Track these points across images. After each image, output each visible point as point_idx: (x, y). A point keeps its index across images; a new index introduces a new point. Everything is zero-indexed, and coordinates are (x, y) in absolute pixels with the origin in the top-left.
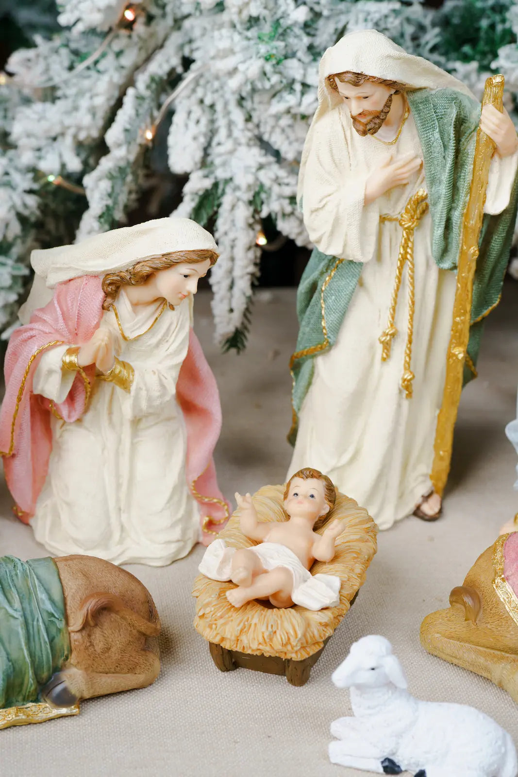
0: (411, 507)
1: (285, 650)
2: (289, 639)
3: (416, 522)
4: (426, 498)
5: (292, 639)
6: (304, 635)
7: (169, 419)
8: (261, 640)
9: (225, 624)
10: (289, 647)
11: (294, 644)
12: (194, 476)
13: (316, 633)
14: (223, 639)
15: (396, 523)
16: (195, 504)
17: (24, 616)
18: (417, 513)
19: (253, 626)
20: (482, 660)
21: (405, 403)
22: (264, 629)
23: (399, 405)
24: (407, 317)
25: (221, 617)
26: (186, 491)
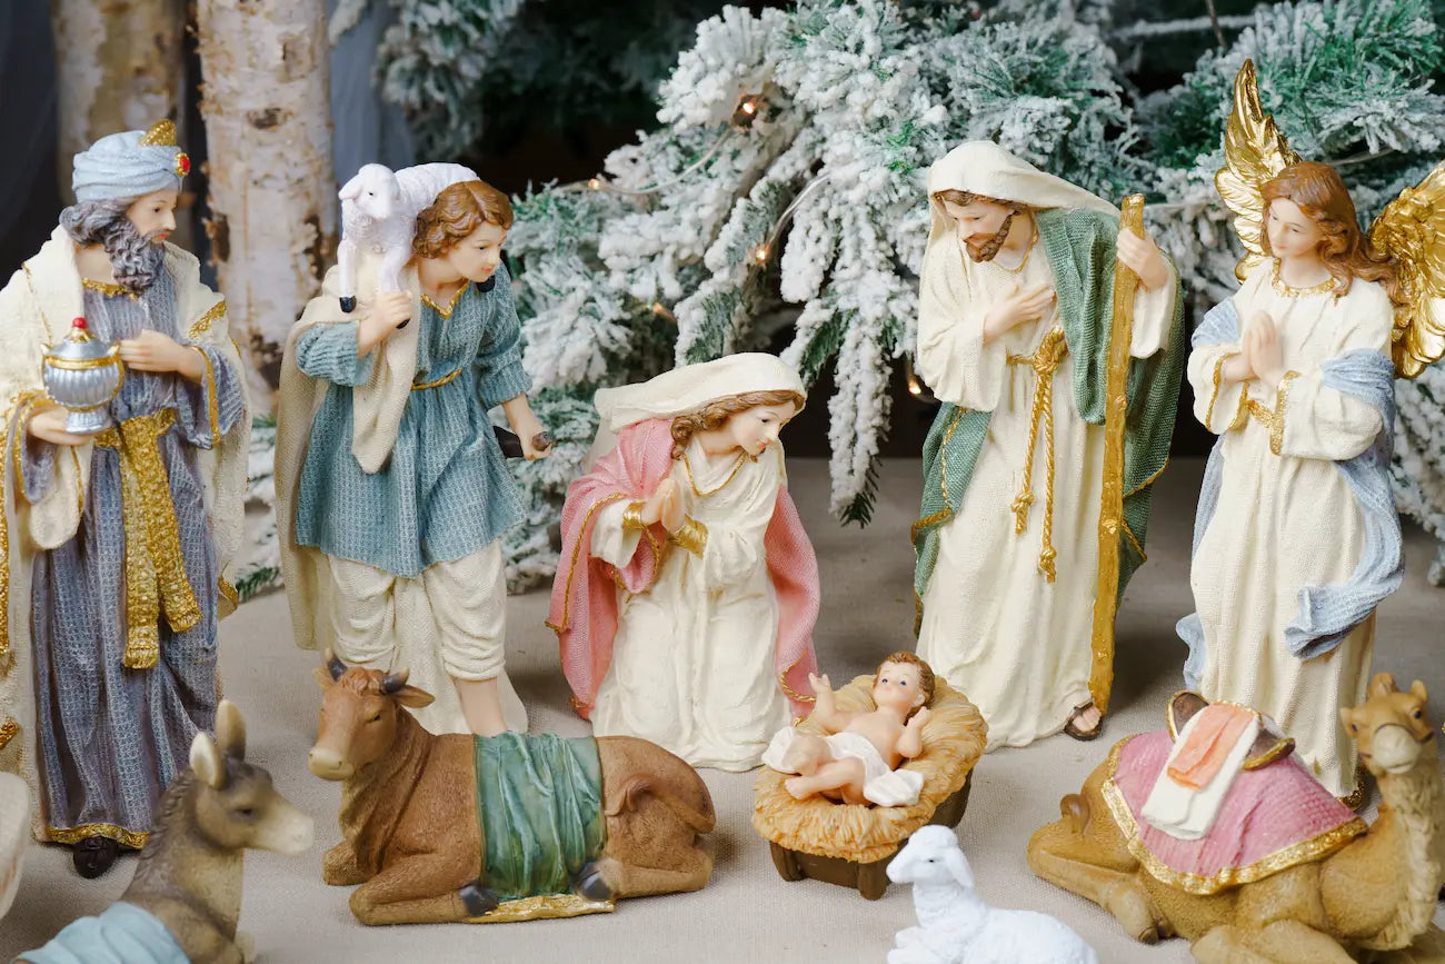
0: (1061, 722)
1: (848, 848)
2: (853, 836)
3: (1067, 740)
4: (1081, 710)
5: (857, 836)
6: (871, 831)
7: (757, 596)
8: (821, 836)
9: (781, 818)
10: (853, 846)
11: (859, 841)
12: (785, 667)
13: (886, 832)
14: (781, 836)
15: (1037, 740)
16: (786, 701)
17: (556, 793)
18: (1069, 729)
19: (814, 822)
20: (1087, 879)
21: (1048, 588)
22: (825, 823)
23: (1040, 591)
24: (1046, 480)
25: (780, 810)
26: (774, 684)
